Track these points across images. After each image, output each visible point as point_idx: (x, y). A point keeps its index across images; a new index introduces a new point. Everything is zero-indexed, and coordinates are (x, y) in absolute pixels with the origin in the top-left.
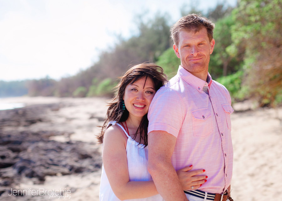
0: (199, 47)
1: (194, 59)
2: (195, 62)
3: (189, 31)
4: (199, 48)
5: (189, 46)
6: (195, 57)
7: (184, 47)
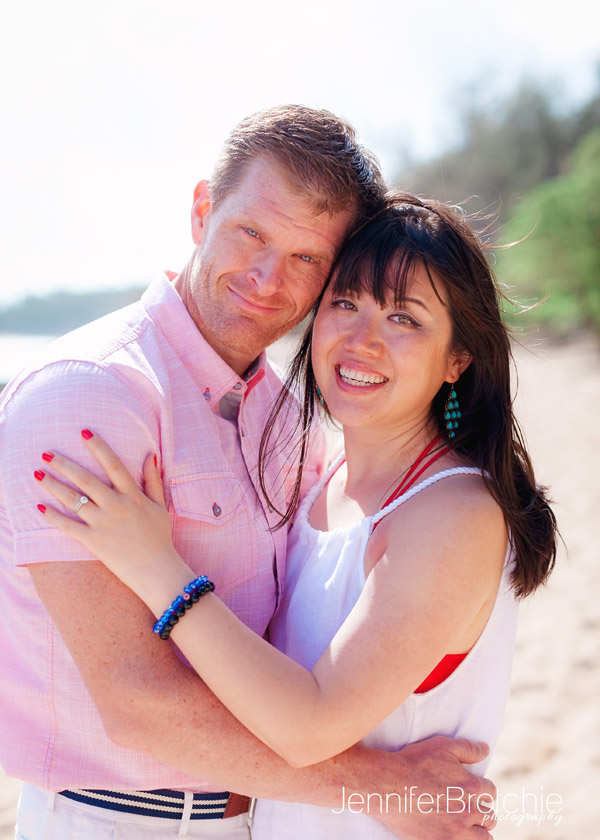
0: (293, 264)
1: (252, 300)
2: (245, 311)
3: (298, 189)
4: (289, 269)
5: (259, 236)
6: (256, 296)
7: (241, 232)
